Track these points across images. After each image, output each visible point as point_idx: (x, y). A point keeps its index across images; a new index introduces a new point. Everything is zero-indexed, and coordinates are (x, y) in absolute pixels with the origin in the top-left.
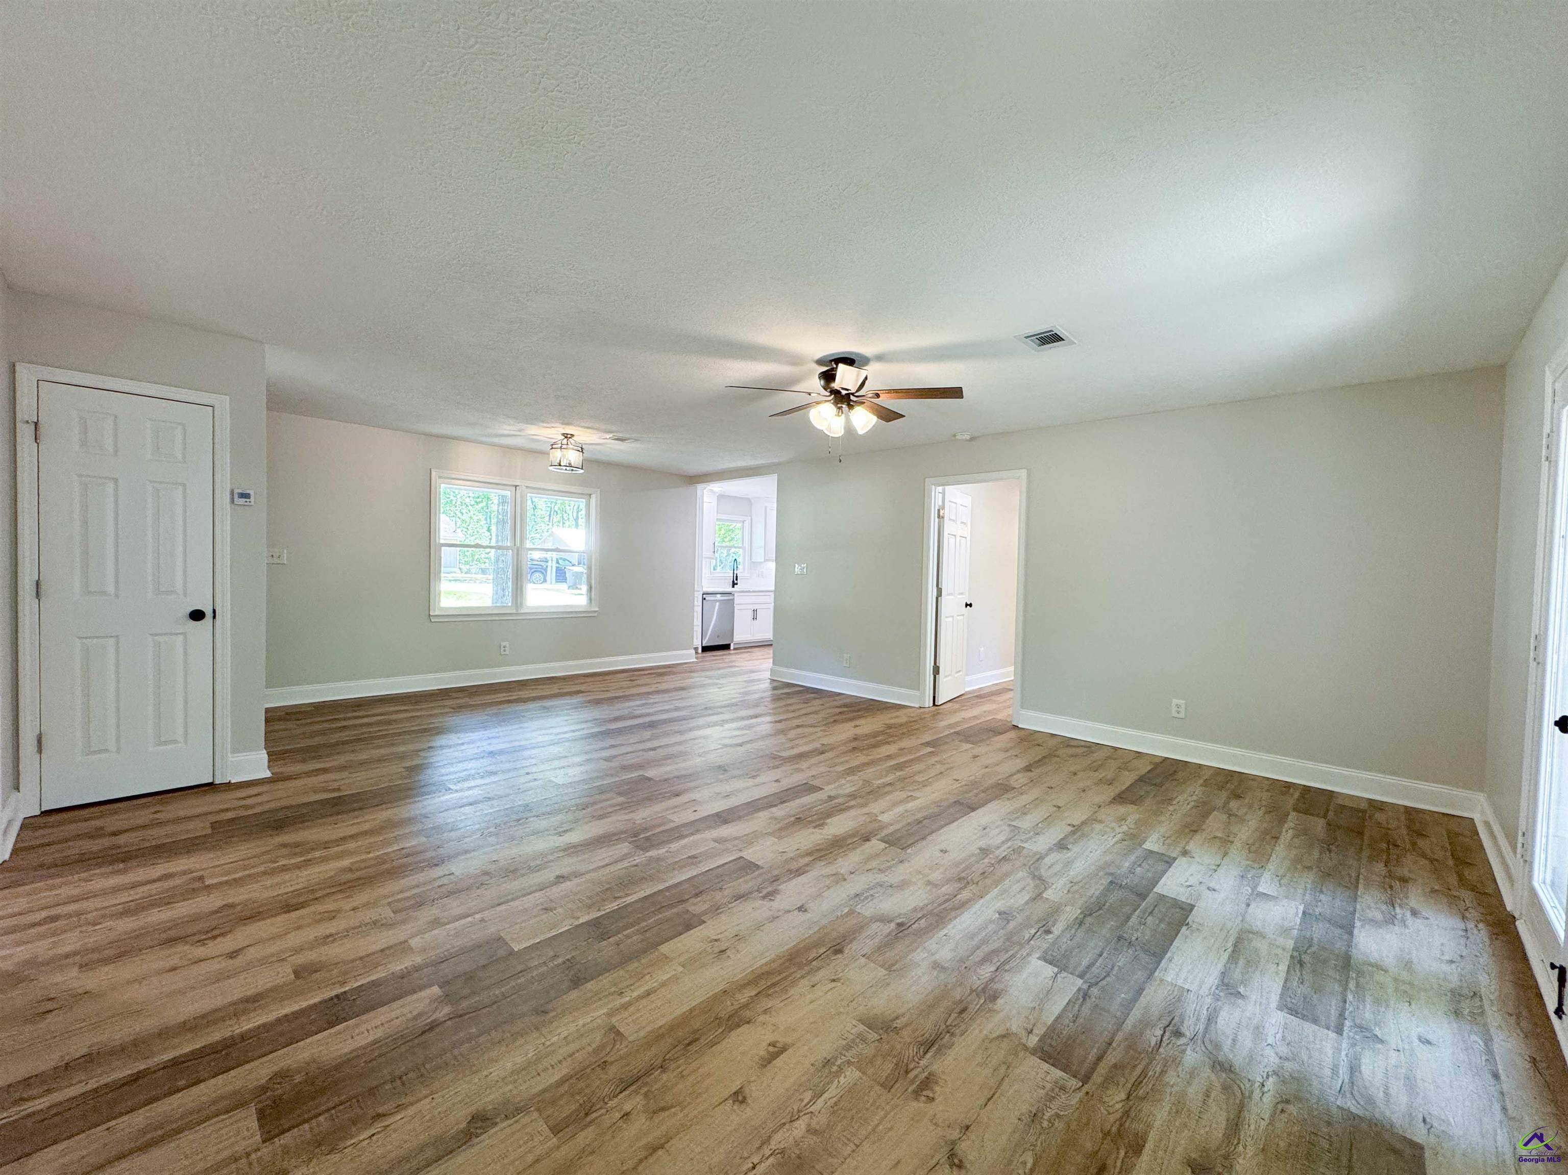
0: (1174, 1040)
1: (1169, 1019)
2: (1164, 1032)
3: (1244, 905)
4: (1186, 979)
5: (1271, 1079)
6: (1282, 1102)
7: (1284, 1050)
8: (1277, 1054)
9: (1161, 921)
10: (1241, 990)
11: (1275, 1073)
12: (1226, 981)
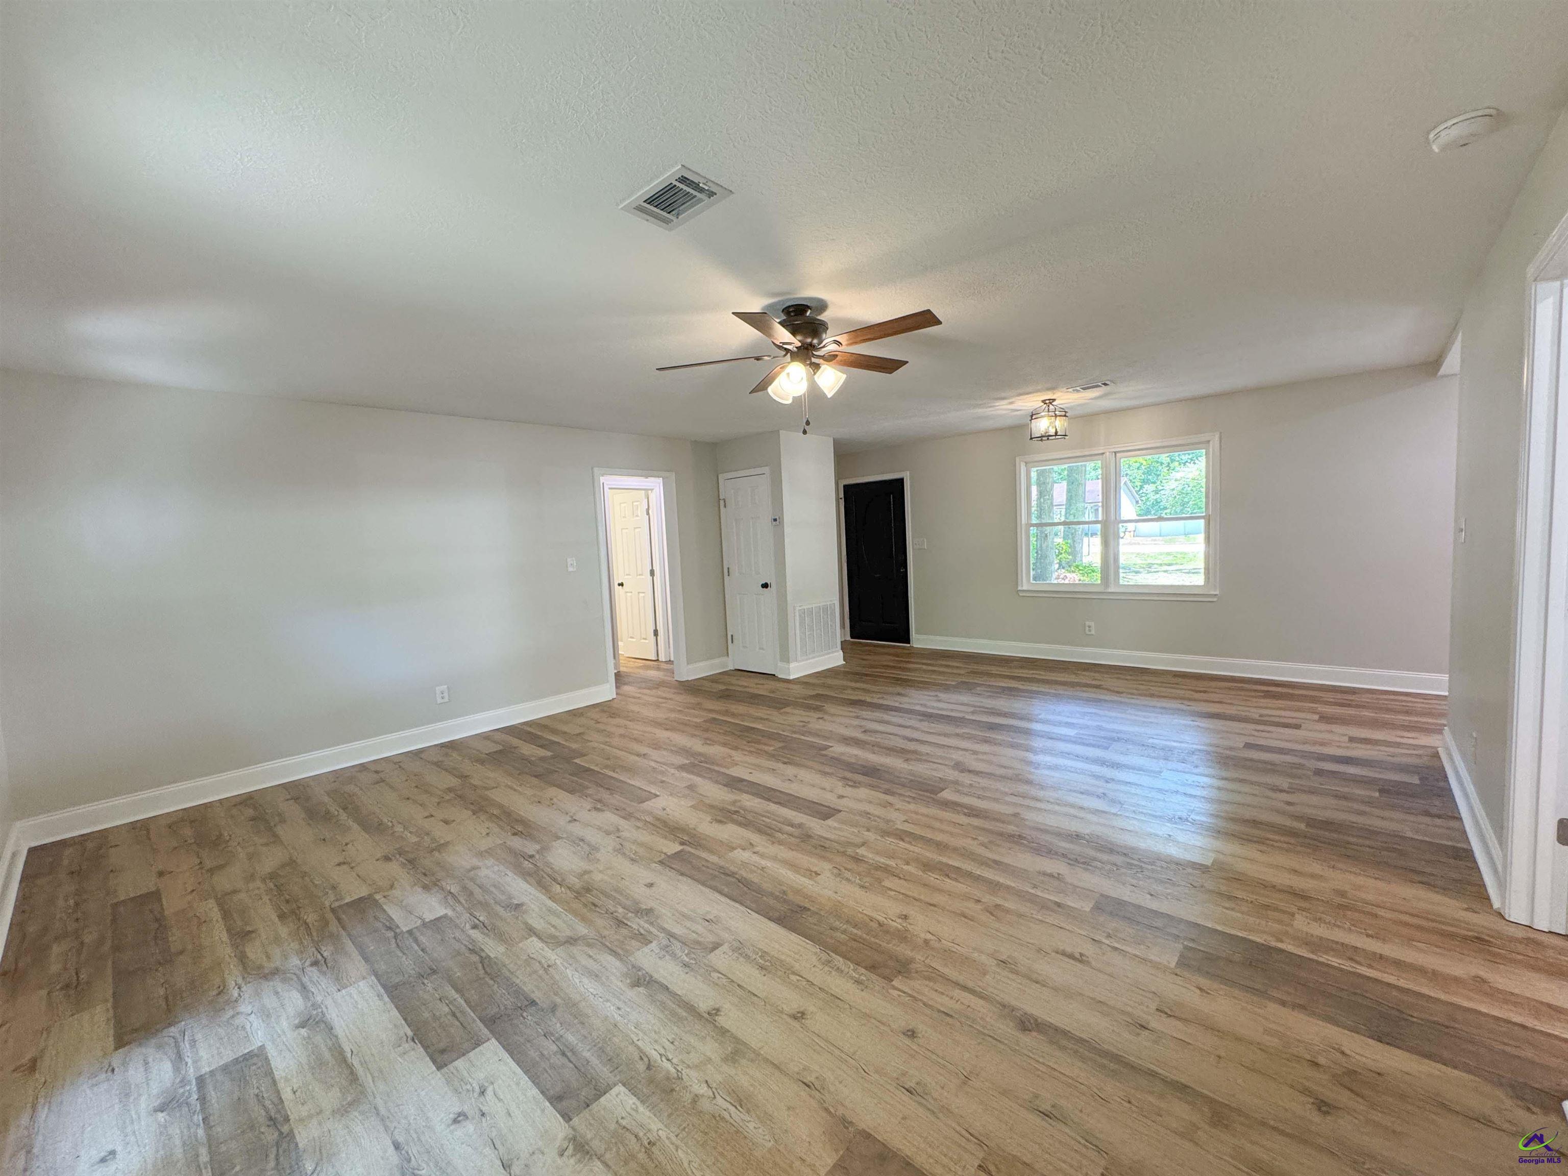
0: (313, 959)
1: (329, 965)
2: (323, 957)
3: (401, 1139)
4: (351, 996)
5: (236, 995)
6: (222, 991)
7: (238, 1021)
8: (242, 1013)
9: (435, 1018)
10: (303, 1032)
11: (236, 1001)
12: (323, 1026)
